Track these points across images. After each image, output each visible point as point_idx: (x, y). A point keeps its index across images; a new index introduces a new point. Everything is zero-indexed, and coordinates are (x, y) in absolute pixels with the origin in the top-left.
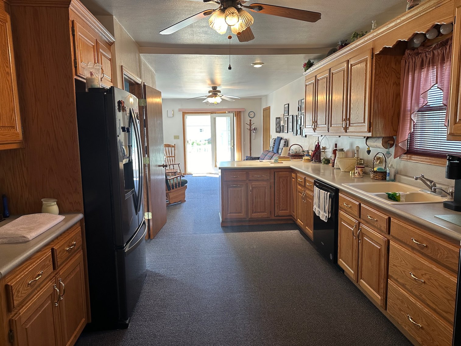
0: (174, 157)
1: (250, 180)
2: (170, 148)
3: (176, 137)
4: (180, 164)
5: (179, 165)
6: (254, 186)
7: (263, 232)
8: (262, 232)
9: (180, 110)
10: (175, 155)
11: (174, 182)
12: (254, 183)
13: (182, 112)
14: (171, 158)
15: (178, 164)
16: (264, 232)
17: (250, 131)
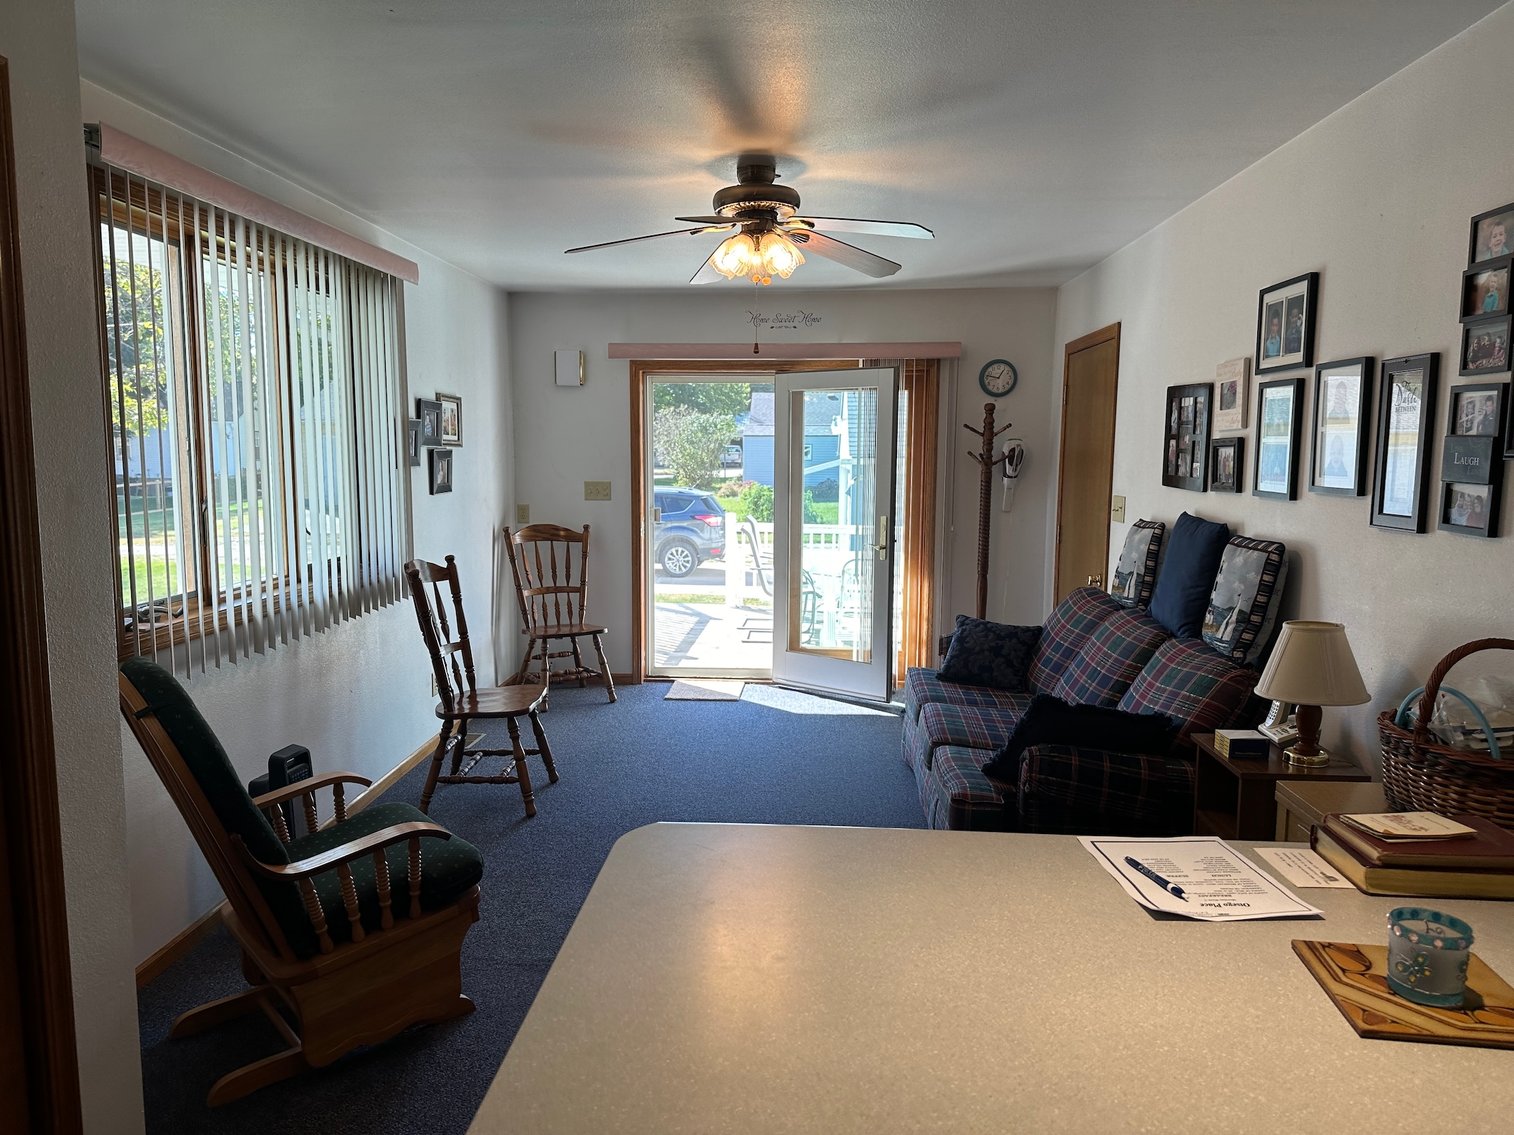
2: (560, 547)
3: (597, 491)
5: (595, 638)
9: (615, 351)
10: (583, 582)
13: (626, 362)
17: (986, 465)
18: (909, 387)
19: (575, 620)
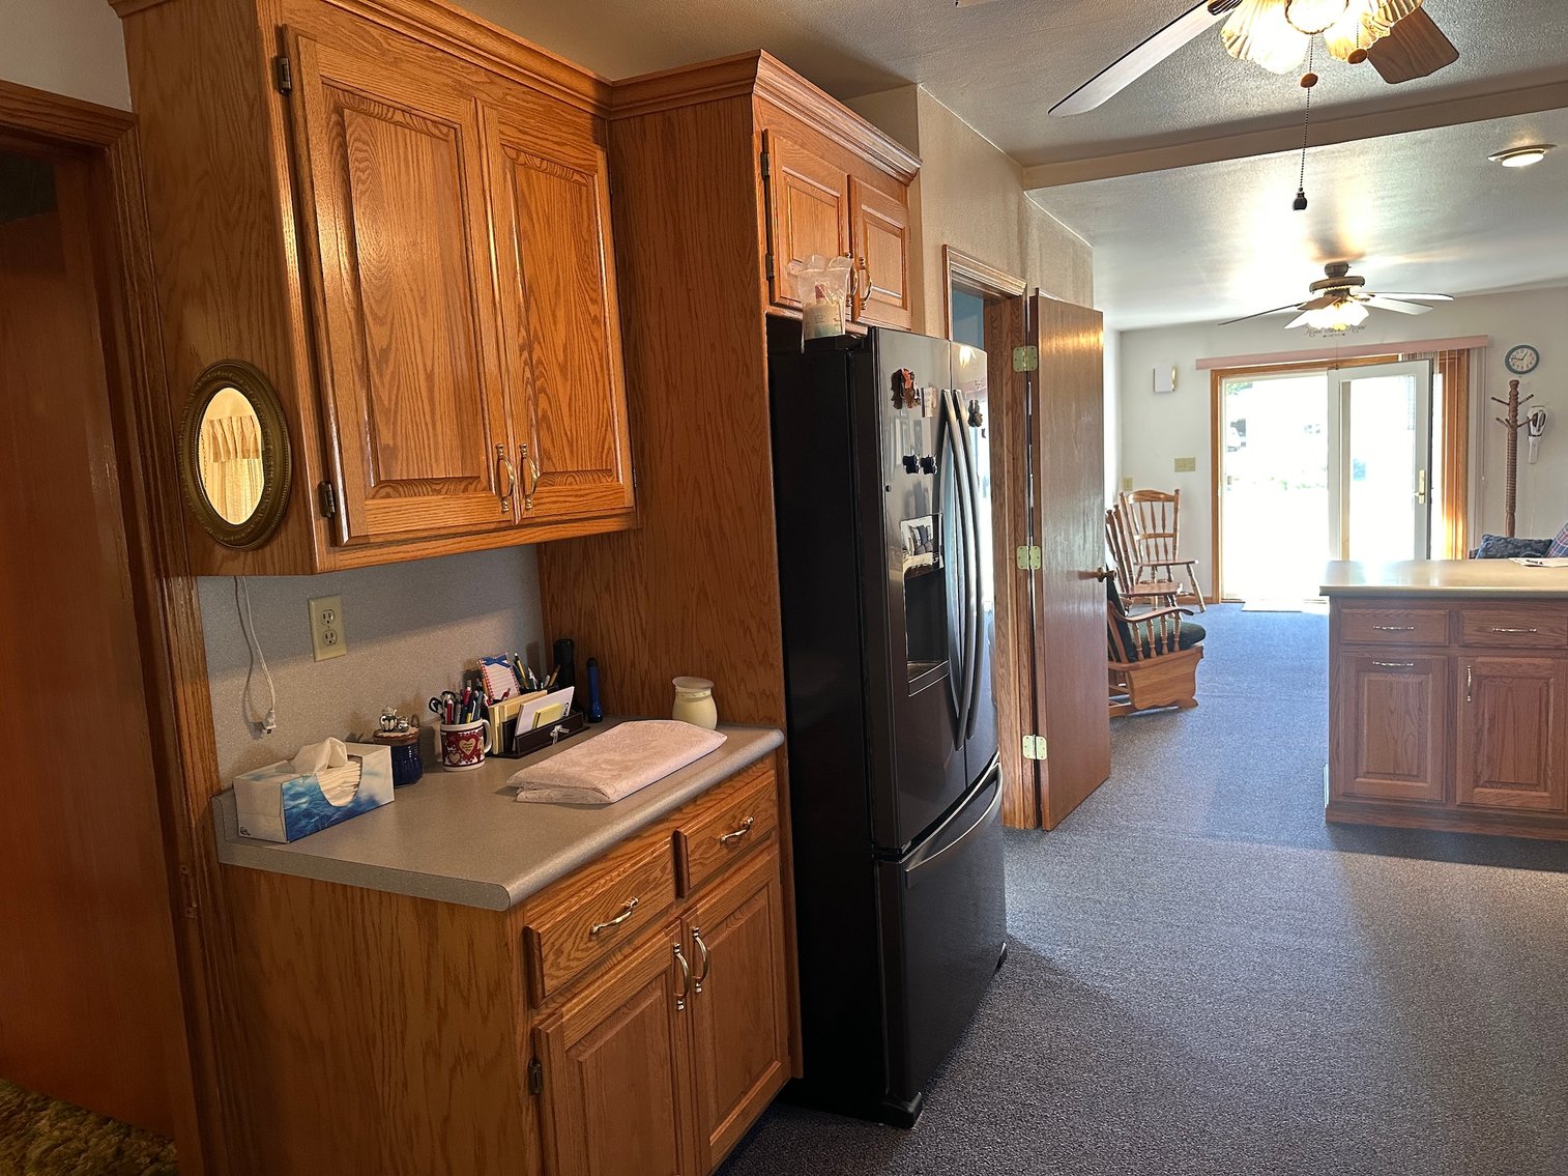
0: (1171, 536)
1: (1466, 646)
2: (1158, 506)
3: (1185, 465)
4: (1193, 562)
5: (1188, 567)
6: (1484, 671)
7: (1521, 873)
8: (1519, 872)
9: (1200, 365)
10: (1175, 530)
11: (1150, 631)
12: (1488, 659)
13: (1208, 372)
14: (1160, 541)
15: (1188, 563)
16: (1524, 872)
17: (1512, 427)
18: (1442, 370)
19: (1170, 556)
